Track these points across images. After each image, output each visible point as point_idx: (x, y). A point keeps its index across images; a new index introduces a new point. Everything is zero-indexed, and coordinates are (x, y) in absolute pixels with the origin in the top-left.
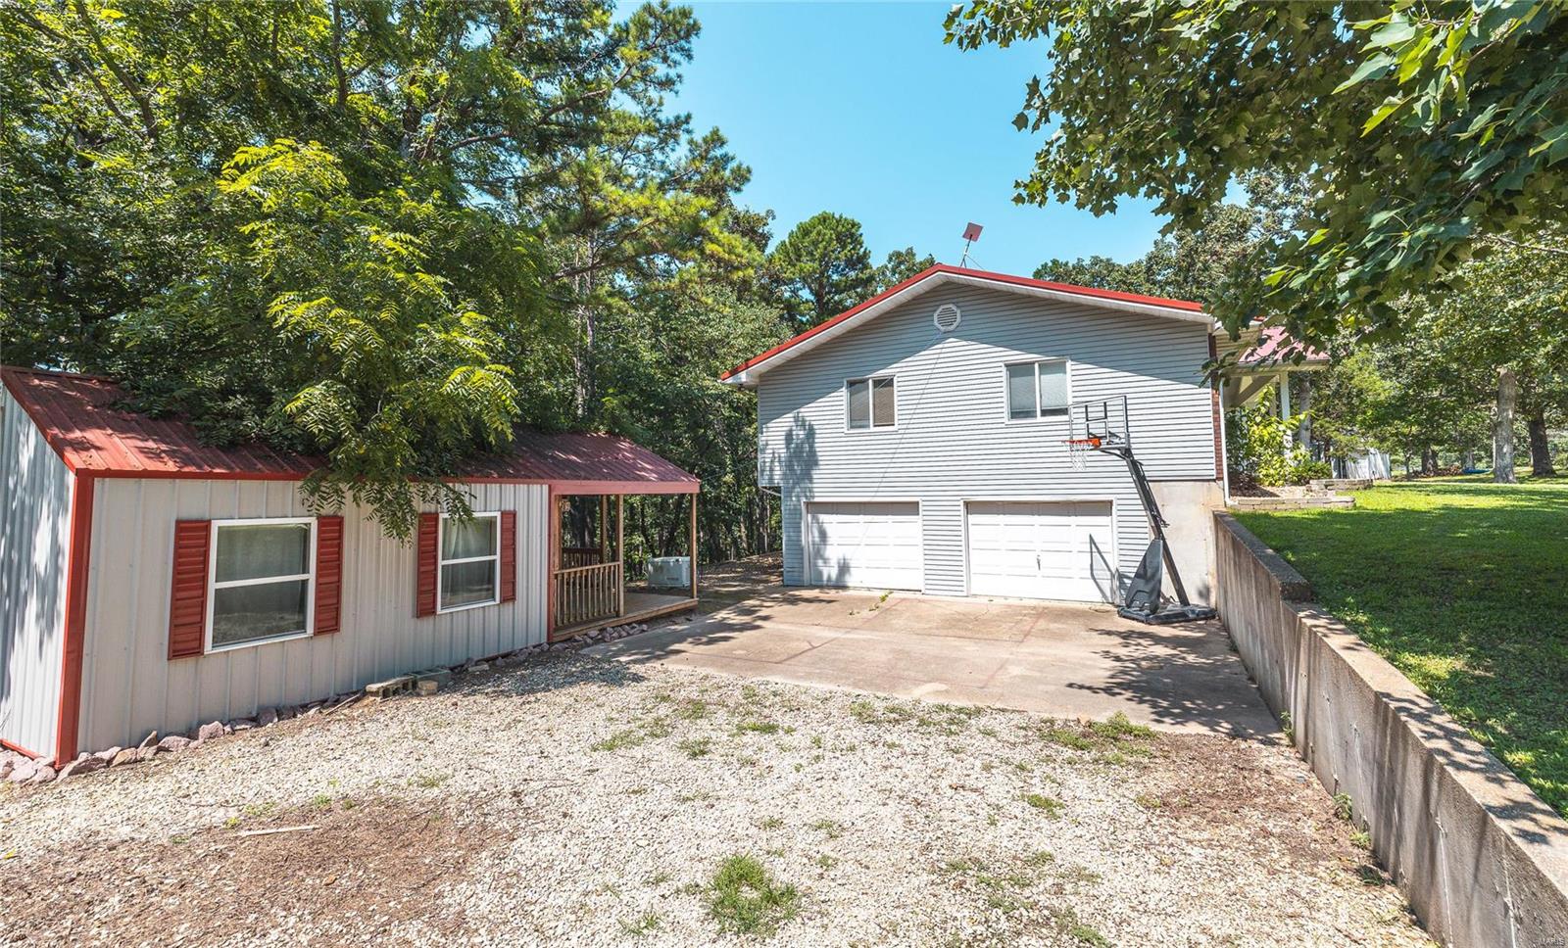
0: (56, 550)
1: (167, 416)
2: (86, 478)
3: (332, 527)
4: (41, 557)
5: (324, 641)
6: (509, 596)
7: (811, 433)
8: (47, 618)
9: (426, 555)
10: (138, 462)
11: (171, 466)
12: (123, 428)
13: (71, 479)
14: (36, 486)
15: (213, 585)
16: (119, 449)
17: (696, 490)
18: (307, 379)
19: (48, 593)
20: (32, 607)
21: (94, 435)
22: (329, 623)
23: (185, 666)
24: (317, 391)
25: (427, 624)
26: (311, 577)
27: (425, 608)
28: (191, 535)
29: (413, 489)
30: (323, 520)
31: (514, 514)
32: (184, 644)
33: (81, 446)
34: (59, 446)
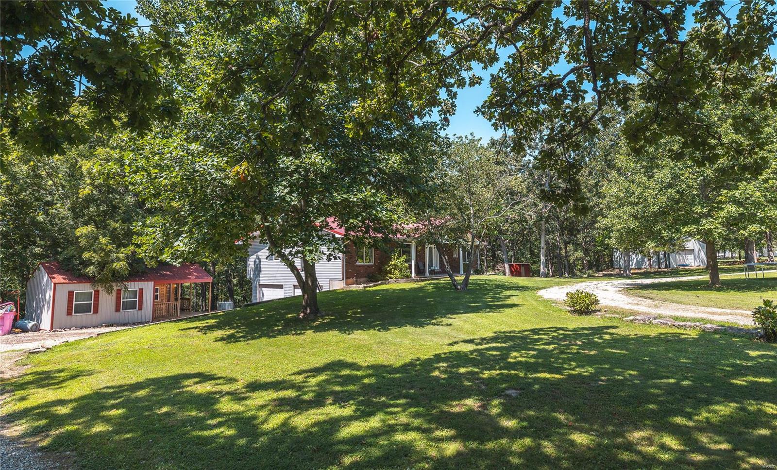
0: (50, 297)
1: (68, 270)
2: (55, 284)
3: (97, 293)
4: (47, 297)
5: (95, 315)
6: (140, 308)
7: (260, 261)
8: (48, 308)
9: (118, 298)
10: (63, 281)
11: (67, 281)
12: (60, 274)
13: (53, 284)
14: (47, 285)
15: (74, 303)
16: (59, 278)
17: (211, 281)
18: (89, 266)
19: (49, 303)
20: (46, 307)
21: (55, 276)
22: (96, 311)
23: (69, 316)
24: (92, 267)
25: (118, 313)
26: (92, 302)
27: (118, 310)
28: (71, 293)
29: (114, 284)
30: (95, 291)
31: (142, 289)
32: (69, 313)
33: (54, 278)
34: (51, 278)
